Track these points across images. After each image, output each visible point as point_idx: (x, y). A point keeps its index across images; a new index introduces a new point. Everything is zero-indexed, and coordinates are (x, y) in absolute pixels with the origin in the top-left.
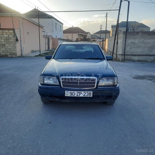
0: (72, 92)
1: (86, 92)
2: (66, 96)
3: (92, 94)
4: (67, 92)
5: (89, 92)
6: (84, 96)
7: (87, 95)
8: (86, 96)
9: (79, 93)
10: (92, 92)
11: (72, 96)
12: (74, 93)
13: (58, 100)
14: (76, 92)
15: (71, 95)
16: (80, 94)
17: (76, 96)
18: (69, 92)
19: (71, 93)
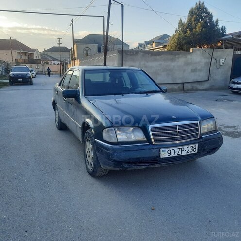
0: (171, 149)
1: (190, 146)
2: (161, 157)
3: (197, 148)
4: (163, 151)
5: (193, 146)
6: (187, 153)
7: (191, 151)
8: (190, 153)
9: (180, 150)
10: (197, 145)
11: (171, 156)
12: (173, 151)
13: (144, 167)
14: (176, 149)
15: (169, 154)
16: (182, 151)
17: (176, 155)
18: (167, 150)
19: (169, 152)
